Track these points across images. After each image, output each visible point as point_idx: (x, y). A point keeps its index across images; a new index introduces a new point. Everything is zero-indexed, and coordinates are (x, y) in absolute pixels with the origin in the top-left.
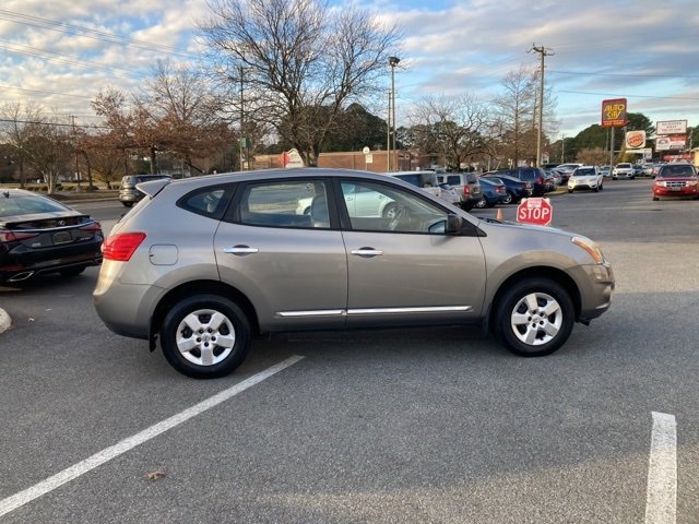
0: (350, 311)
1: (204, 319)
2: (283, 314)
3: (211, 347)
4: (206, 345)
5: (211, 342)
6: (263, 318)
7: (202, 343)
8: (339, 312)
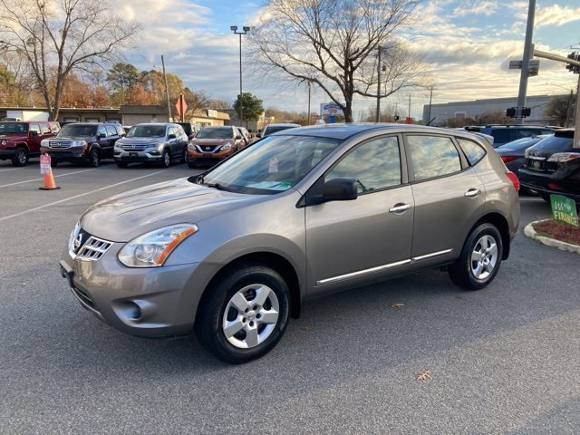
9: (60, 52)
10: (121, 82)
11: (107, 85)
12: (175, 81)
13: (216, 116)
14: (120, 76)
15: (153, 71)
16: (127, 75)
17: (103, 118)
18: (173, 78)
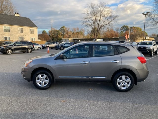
9: (98, 25)
10: (124, 30)
11: (120, 31)
12: (140, 29)
13: (149, 39)
14: (124, 29)
15: (133, 27)
16: (126, 28)
17: (115, 40)
18: (139, 28)
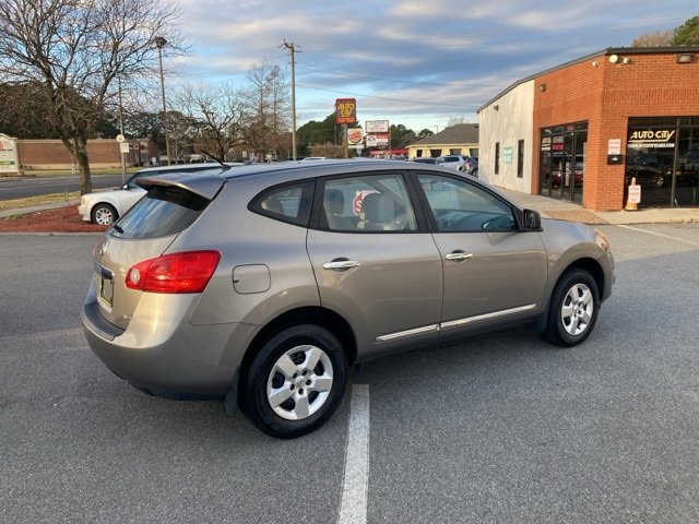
0: (443, 325)
1: (298, 358)
2: (384, 338)
3: (305, 394)
4: (301, 392)
5: (305, 388)
6: (363, 346)
7: (296, 390)
8: (433, 327)
